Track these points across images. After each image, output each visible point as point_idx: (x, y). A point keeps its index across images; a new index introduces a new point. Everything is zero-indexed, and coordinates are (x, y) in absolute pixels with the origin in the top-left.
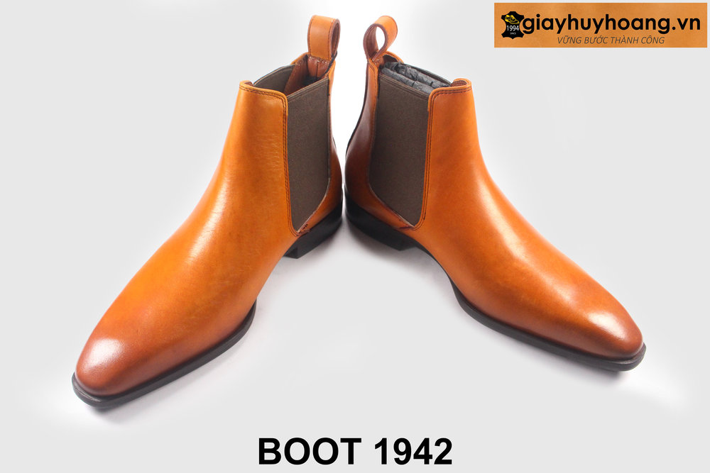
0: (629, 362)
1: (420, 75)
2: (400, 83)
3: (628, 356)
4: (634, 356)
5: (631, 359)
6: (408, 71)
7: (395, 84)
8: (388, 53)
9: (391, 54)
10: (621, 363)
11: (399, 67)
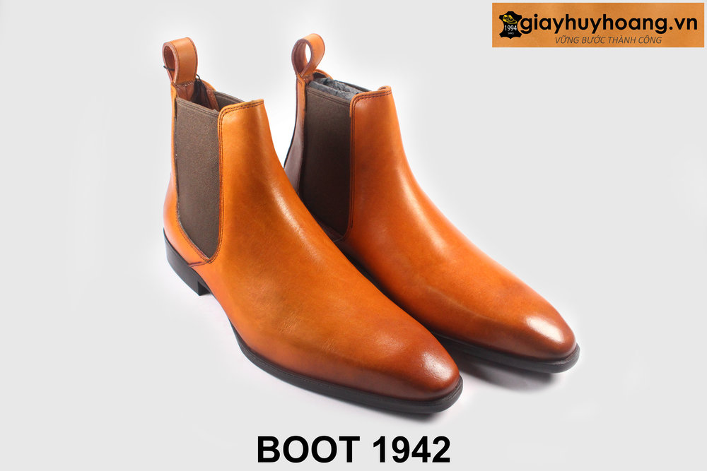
0: (562, 363)
1: (347, 87)
2: (324, 93)
3: (559, 357)
4: (567, 357)
5: (563, 359)
6: (336, 85)
7: (319, 95)
8: (319, 71)
9: (321, 71)
10: (554, 364)
11: (329, 82)
